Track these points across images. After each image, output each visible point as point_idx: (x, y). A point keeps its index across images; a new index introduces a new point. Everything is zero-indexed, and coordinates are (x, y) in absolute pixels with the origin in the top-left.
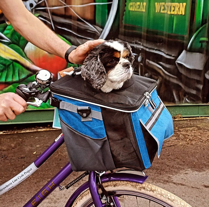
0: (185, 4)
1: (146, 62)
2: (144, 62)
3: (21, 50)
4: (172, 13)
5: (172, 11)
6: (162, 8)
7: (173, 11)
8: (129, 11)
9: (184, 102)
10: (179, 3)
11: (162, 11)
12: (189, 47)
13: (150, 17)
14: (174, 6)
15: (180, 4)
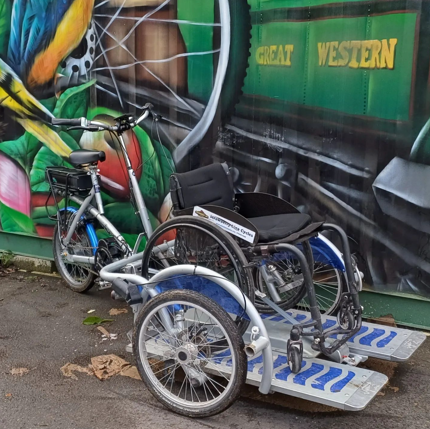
0: (393, 42)
1: (299, 180)
2: (293, 179)
3: (75, 142)
4: (364, 64)
5: (363, 60)
6: (333, 54)
7: (367, 60)
8: (258, 65)
9: (400, 286)
10: (380, 39)
11: (331, 63)
12: (414, 152)
13: (306, 78)
14: (369, 47)
15: (381, 42)
